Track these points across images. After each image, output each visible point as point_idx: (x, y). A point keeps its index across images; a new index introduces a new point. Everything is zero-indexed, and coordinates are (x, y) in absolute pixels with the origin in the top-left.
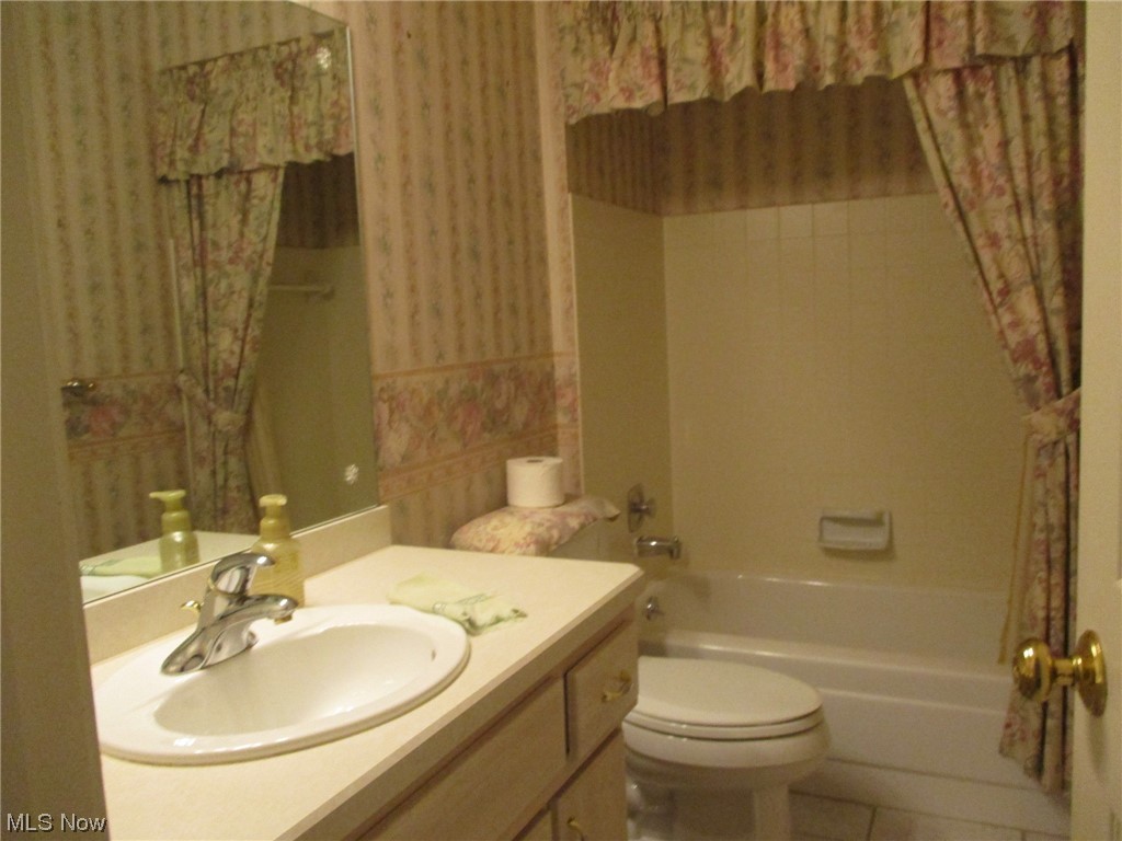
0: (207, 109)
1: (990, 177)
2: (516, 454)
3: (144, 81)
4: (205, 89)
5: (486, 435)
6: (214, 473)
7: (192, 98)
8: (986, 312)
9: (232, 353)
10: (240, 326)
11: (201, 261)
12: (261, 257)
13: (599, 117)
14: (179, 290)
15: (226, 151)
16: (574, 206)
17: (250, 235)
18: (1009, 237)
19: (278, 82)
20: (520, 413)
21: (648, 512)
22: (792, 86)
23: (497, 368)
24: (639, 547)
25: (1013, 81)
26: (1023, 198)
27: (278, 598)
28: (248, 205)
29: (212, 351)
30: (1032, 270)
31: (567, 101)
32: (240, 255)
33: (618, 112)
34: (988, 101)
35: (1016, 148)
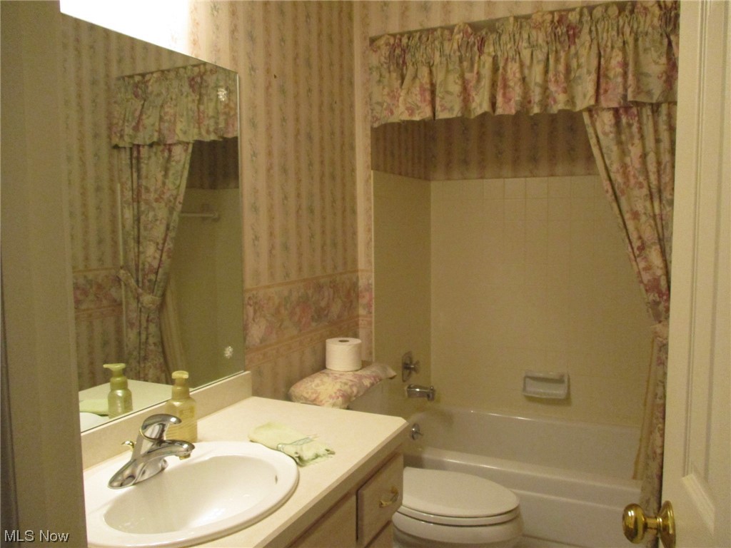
0: (146, 103)
1: (634, 176)
2: (332, 335)
3: (106, 84)
4: (145, 92)
5: (314, 324)
6: (140, 334)
7: (136, 96)
8: (630, 259)
9: (155, 258)
10: (161, 242)
11: (137, 199)
12: (175, 199)
13: (392, 124)
14: (123, 216)
15: (157, 131)
16: (375, 179)
17: (170, 185)
18: (645, 214)
19: (191, 90)
20: (336, 309)
21: (414, 369)
22: (513, 112)
23: (322, 281)
24: (408, 392)
25: (650, 118)
26: (654, 190)
27: (182, 443)
28: (169, 165)
29: (142, 257)
30: (659, 235)
31: (372, 113)
32: (162, 196)
33: (404, 121)
34: (635, 129)
35: (651, 158)
